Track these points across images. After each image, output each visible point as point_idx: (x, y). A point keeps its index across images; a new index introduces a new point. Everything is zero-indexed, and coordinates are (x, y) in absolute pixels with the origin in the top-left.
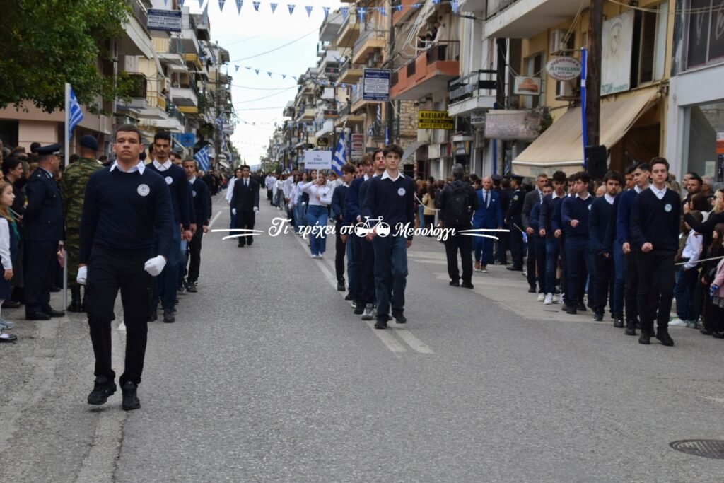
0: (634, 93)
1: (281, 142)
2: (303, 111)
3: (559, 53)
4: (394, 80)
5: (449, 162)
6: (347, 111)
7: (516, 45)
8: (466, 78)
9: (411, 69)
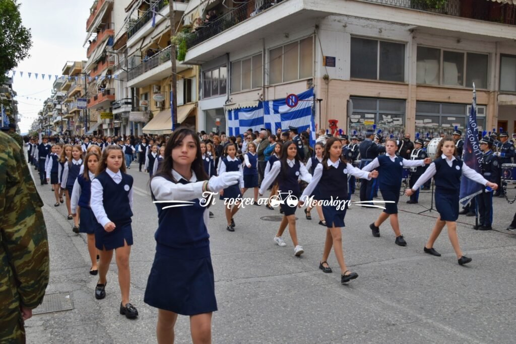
0: (185, 106)
1: (37, 124)
2: (47, 113)
3: (156, 93)
4: (89, 102)
5: (111, 130)
6: (67, 113)
7: (138, 90)
8: (119, 101)
9: (96, 98)
